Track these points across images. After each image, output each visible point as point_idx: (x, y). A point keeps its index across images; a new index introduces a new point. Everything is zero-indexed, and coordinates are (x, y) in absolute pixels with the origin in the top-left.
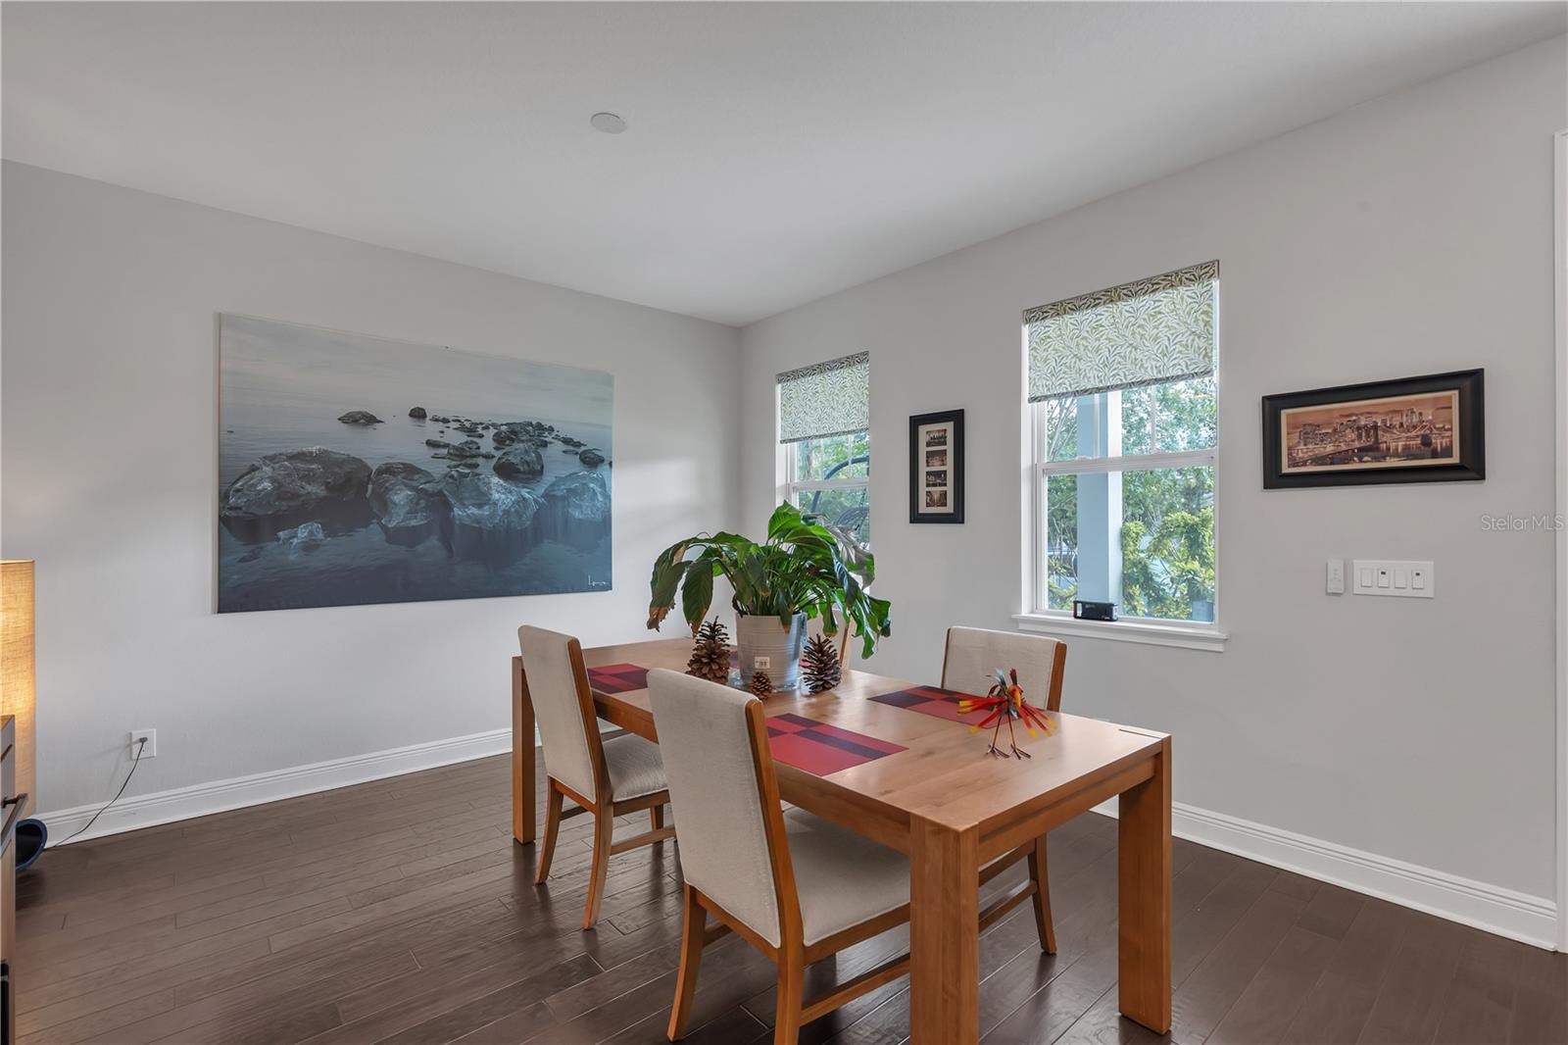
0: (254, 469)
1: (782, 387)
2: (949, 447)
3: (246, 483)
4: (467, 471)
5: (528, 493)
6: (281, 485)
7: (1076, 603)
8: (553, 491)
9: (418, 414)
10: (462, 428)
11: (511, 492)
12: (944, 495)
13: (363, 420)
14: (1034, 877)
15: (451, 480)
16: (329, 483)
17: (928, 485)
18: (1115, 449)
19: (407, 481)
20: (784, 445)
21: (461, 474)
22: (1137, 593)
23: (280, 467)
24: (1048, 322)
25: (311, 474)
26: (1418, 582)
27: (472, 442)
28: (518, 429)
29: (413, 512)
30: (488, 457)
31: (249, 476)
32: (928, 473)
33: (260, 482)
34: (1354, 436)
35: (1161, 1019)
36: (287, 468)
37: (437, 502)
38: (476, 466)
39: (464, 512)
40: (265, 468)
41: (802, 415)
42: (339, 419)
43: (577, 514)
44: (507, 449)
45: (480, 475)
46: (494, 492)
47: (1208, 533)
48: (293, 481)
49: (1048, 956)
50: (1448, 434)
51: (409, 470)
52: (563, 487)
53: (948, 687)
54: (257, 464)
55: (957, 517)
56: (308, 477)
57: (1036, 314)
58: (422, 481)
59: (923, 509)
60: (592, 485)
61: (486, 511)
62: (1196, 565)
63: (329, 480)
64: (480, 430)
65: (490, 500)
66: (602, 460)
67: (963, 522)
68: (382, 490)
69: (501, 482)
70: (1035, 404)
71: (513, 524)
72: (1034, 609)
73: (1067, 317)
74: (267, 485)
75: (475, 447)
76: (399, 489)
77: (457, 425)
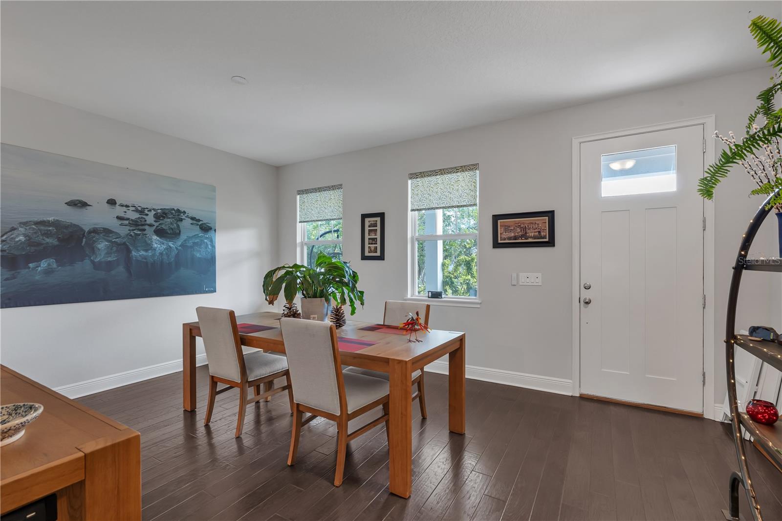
0: (13, 229)
1: (300, 197)
2: (378, 228)
3: (9, 236)
4: (139, 232)
5: (173, 244)
6: (30, 238)
7: (429, 292)
8: (186, 243)
9: (112, 202)
10: (137, 211)
11: (163, 244)
12: (376, 248)
13: (80, 204)
14: (420, 390)
15: (130, 237)
16: (60, 237)
17: (369, 244)
18: (440, 232)
19: (105, 237)
20: (301, 224)
21: (136, 235)
22: (448, 289)
23: (30, 228)
24: (418, 179)
25: (49, 232)
26: (537, 280)
27: (142, 218)
28: (167, 212)
29: (109, 254)
30: (151, 225)
31: (10, 233)
32: (369, 239)
33: (17, 236)
34: (519, 230)
35: (462, 430)
36: (34, 229)
37: (124, 249)
38: (144, 230)
39: (137, 254)
40: (20, 229)
41: (310, 210)
42: (66, 203)
43: (198, 255)
44: (161, 222)
45: (147, 234)
46: (154, 243)
47: (473, 264)
48: (38, 236)
49: (424, 419)
50: (545, 231)
51: (107, 232)
52: (190, 241)
53: (386, 324)
54: (15, 226)
55: (381, 258)
56: (47, 234)
57: (414, 176)
58: (114, 237)
59: (367, 254)
60: (206, 241)
61: (150, 253)
62: (469, 277)
63: (60, 236)
64: (146, 212)
65: (152, 247)
66: (211, 229)
67: (384, 260)
68: (91, 242)
69: (158, 238)
70: (413, 212)
71: (164, 260)
72: (413, 294)
73: (425, 178)
74: (22, 238)
75: (144, 220)
76: (101, 242)
77: (134, 209)
